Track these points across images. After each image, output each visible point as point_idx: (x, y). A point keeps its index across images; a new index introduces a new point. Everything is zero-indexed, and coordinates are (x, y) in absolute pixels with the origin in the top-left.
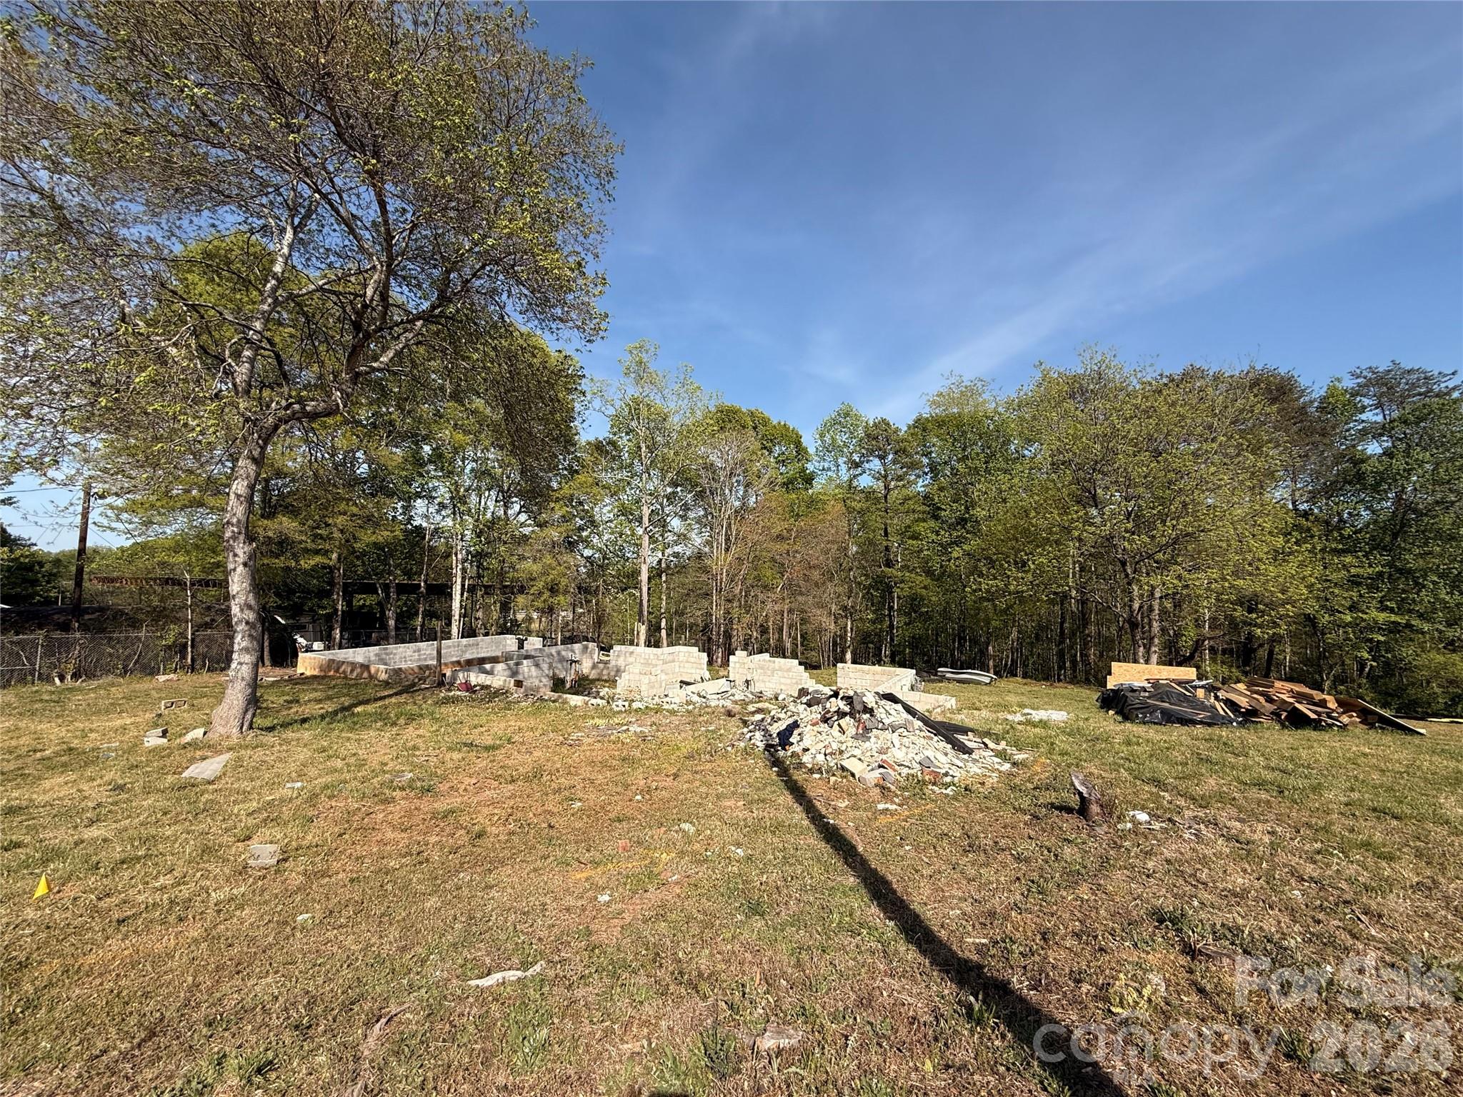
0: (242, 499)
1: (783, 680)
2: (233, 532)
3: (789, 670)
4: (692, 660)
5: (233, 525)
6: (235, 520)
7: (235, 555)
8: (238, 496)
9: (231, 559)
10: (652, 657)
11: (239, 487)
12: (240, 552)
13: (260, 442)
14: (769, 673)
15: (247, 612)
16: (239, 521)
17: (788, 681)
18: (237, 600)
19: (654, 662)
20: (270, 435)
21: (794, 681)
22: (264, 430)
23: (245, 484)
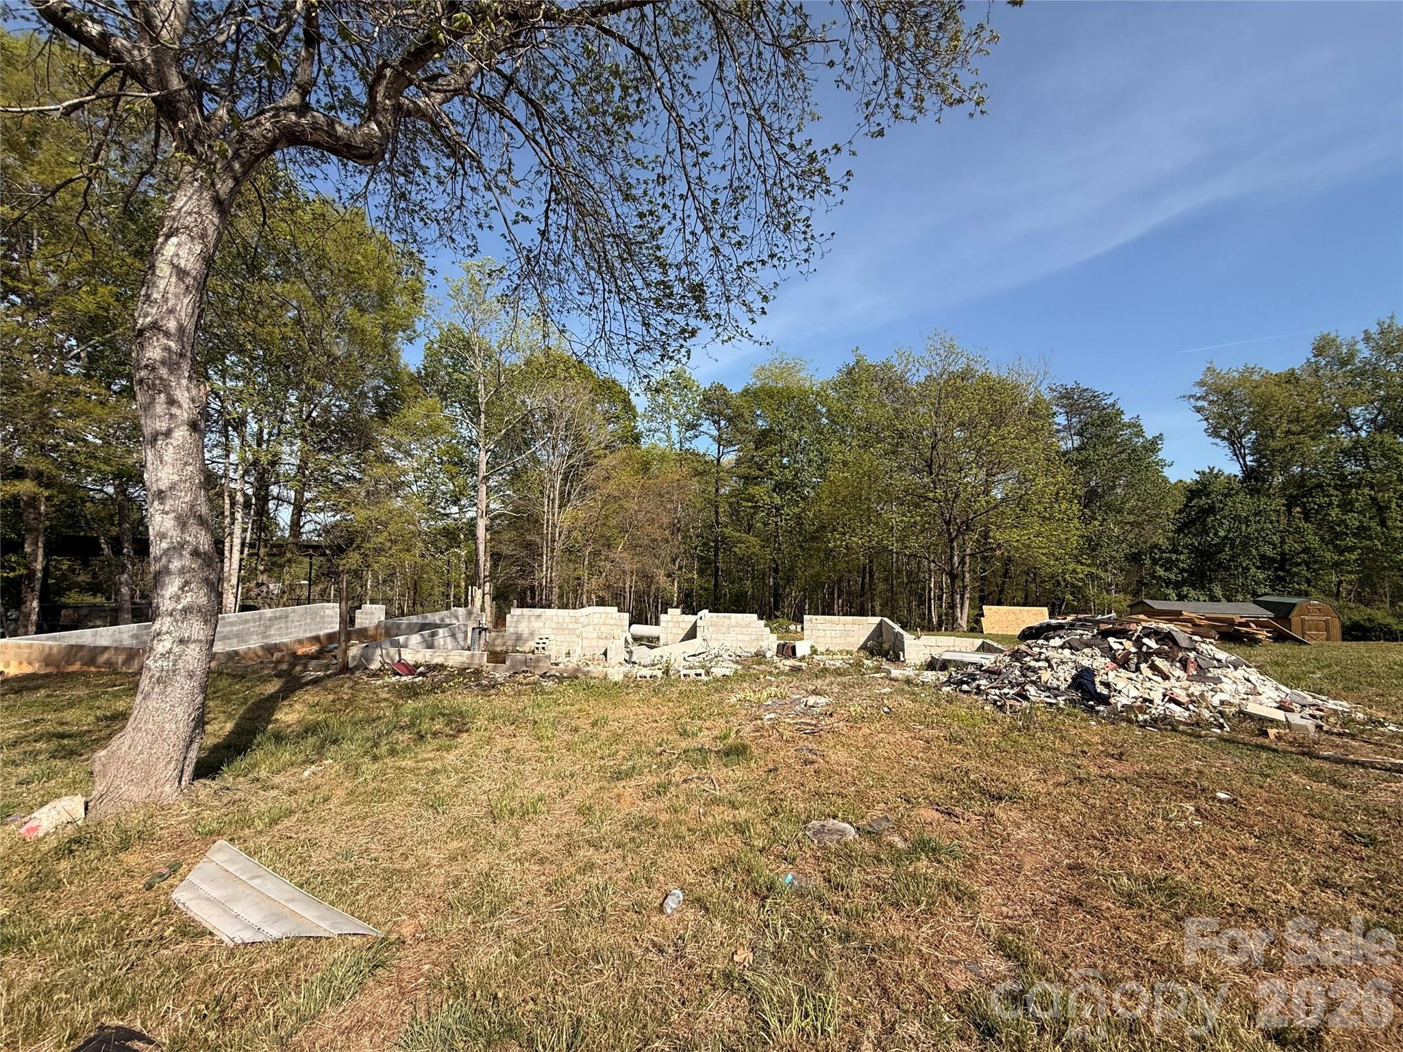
0: (189, 281)
1: (740, 637)
2: (167, 349)
3: (747, 626)
4: (612, 622)
5: (167, 334)
6: (172, 325)
7: (172, 402)
8: (181, 273)
9: (160, 408)
10: (567, 620)
11: (183, 252)
12: (182, 396)
13: (237, 166)
14: (724, 630)
15: (194, 528)
16: (181, 329)
17: (748, 638)
18: (169, 502)
19: (571, 626)
20: (257, 158)
21: (754, 637)
22: (249, 145)
23: (198, 248)
